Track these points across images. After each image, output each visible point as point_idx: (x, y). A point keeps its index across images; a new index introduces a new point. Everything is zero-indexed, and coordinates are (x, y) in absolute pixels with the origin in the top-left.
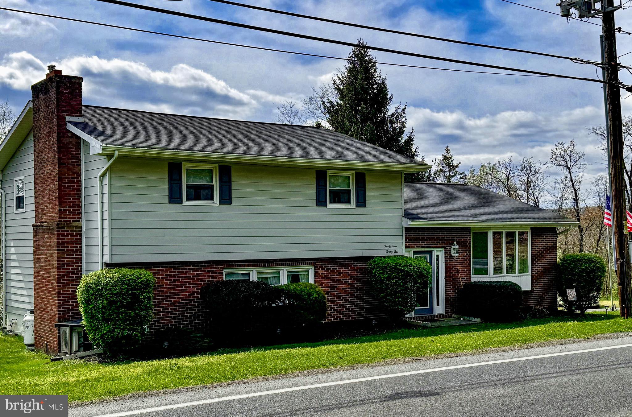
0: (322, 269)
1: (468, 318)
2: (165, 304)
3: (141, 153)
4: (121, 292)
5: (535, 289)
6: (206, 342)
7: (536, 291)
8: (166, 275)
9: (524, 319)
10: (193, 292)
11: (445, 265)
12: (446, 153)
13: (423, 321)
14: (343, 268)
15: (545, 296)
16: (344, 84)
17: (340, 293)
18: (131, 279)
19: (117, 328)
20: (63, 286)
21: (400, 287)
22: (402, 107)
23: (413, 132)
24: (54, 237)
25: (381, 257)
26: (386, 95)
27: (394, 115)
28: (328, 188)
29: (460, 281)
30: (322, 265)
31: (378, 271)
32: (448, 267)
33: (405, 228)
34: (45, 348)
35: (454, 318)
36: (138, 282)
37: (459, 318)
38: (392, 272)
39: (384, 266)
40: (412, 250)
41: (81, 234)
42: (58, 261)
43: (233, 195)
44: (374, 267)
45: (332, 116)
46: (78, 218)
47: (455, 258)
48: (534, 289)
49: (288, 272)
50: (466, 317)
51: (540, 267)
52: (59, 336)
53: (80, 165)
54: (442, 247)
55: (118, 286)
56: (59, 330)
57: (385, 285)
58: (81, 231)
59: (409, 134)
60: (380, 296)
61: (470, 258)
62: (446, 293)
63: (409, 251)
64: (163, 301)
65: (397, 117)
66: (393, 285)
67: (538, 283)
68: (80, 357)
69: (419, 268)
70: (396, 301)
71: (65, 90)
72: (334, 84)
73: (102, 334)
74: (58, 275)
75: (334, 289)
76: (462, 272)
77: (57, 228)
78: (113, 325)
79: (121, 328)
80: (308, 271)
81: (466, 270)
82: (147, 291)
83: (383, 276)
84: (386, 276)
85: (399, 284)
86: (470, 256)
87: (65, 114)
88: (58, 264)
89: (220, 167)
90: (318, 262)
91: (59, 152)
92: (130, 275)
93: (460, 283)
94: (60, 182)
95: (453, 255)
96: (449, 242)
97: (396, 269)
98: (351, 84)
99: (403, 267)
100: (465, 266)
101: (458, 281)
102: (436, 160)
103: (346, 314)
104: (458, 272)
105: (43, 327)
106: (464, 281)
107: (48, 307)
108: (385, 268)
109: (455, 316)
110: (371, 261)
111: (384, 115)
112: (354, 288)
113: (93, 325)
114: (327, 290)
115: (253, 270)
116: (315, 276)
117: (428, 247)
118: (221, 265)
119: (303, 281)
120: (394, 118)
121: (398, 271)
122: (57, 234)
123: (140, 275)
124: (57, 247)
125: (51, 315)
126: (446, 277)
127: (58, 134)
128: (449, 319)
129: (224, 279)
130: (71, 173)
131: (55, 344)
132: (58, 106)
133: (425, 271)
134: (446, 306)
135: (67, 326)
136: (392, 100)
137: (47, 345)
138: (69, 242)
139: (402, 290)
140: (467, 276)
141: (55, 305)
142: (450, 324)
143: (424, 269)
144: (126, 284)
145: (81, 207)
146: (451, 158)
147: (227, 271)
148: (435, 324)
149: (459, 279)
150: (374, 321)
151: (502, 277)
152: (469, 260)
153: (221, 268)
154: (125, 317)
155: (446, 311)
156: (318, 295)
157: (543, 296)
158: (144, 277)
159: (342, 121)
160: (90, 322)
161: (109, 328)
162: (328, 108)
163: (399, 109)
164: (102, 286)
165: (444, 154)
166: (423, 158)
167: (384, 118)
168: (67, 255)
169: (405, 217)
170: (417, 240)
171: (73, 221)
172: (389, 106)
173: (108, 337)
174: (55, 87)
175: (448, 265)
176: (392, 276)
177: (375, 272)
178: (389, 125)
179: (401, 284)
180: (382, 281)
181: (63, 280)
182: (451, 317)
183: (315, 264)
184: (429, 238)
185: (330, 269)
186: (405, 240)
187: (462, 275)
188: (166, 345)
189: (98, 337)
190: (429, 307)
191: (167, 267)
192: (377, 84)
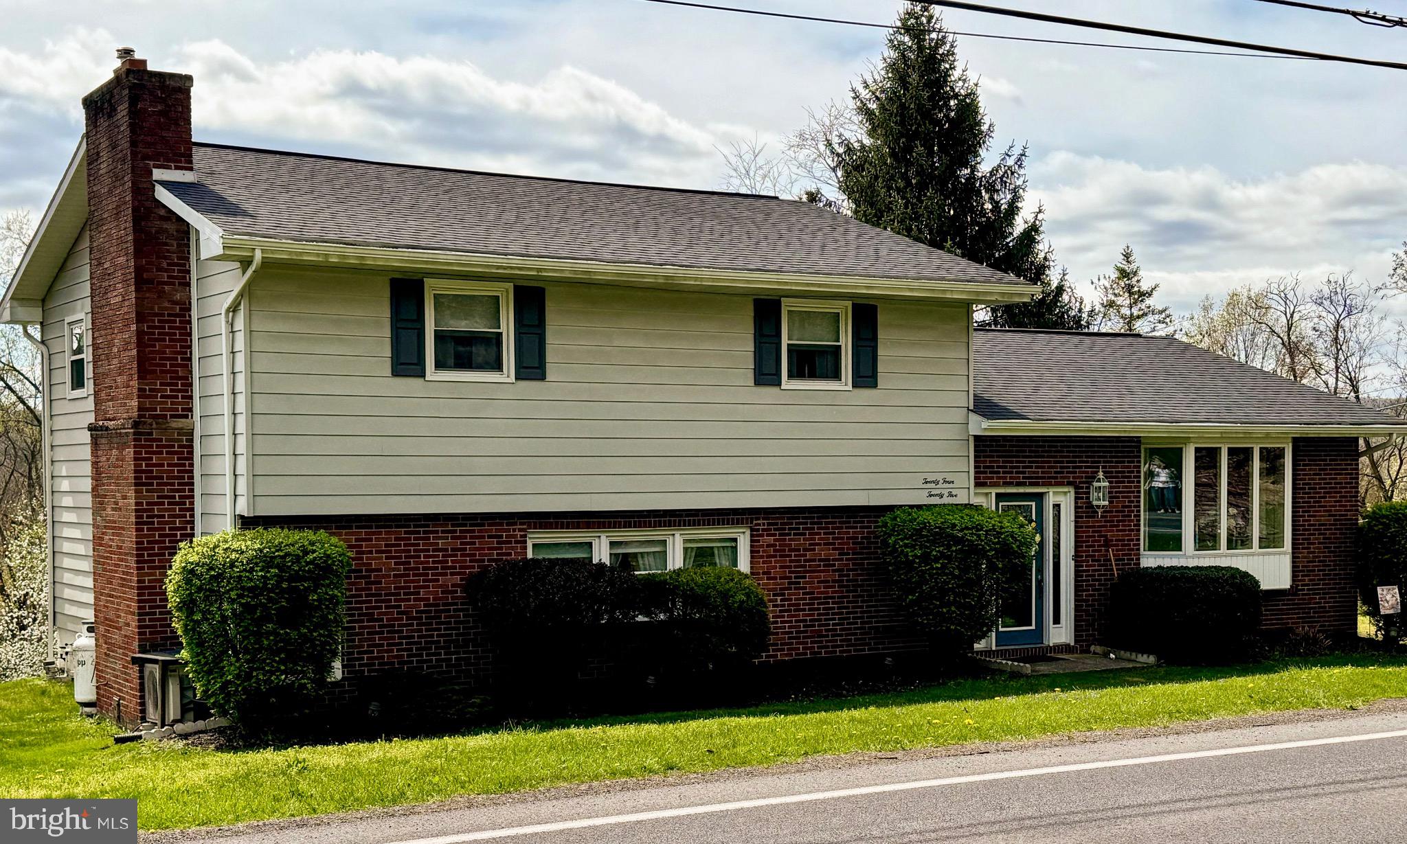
0: (768, 535)
1: (1128, 655)
2: (385, 614)
3: (318, 255)
4: (265, 584)
5: (1302, 585)
6: (473, 705)
7: (1304, 590)
8: (386, 545)
9: (1268, 658)
10: (453, 586)
11: (1076, 527)
12: (1124, 262)
13: (1013, 660)
14: (820, 534)
15: (1325, 603)
16: (877, 98)
17: (813, 593)
18: (287, 554)
19: (256, 669)
20: (149, 568)
21: (952, 579)
22: (1017, 151)
23: (1040, 211)
24: (129, 452)
25: (911, 507)
26: (979, 124)
27: (997, 171)
28: (785, 342)
29: (1111, 565)
30: (769, 524)
31: (902, 540)
32: (1084, 532)
33: (976, 437)
34: (116, 712)
35: (1095, 653)
36: (306, 562)
37: (1106, 655)
38: (934, 542)
39: (914, 529)
40: (994, 491)
41: (192, 447)
42: (136, 511)
43: (550, 357)
44: (893, 530)
45: (847, 174)
46: (183, 410)
47: (1100, 511)
48: (1298, 585)
49: (685, 541)
50: (1122, 652)
51: (1315, 534)
52: (142, 685)
53: (189, 285)
54: (1069, 484)
55: (256, 571)
56: (141, 671)
57: (917, 574)
58: (192, 440)
59: (1031, 219)
60: (905, 600)
61: (1139, 511)
62: (1076, 595)
63: (987, 494)
64: (381, 608)
65: (1003, 176)
66: (936, 574)
67: (1308, 571)
68: (180, 735)
69: (1002, 533)
70: (945, 613)
71: (151, 106)
72: (854, 98)
73: (223, 683)
74: (137, 543)
75: (799, 583)
76: (1118, 545)
77: (135, 434)
78: (247, 662)
79: (267, 668)
80: (735, 540)
81: (1128, 540)
82: (327, 582)
83: (911, 551)
84: (919, 553)
85: (951, 573)
86: (1139, 506)
87: (152, 163)
88: (137, 517)
89: (517, 289)
90: (758, 519)
91: (138, 254)
92: (287, 545)
93: (1112, 570)
94: (140, 325)
95: (1095, 503)
96: (1087, 472)
97: (942, 535)
98: (893, 98)
99: (962, 530)
100: (1125, 530)
101: (1106, 565)
102: (1099, 280)
103: (827, 641)
104: (1107, 544)
105: (111, 662)
106: (1123, 565)
107: (119, 617)
108: (918, 532)
109: (1099, 649)
110: (887, 518)
111: (972, 172)
112: (847, 581)
113: (203, 661)
114: (781, 584)
115: (599, 537)
116: (752, 552)
117: (1032, 484)
118: (521, 524)
119: (722, 561)
120: (996, 179)
121: (949, 542)
122: (135, 446)
123: (312, 544)
124: (136, 478)
125: (126, 636)
126: (1077, 557)
127: (135, 210)
128: (1081, 656)
129: (530, 555)
130: (166, 304)
131: (132, 704)
132: (133, 144)
133: (1016, 540)
134: (1076, 626)
135: (155, 662)
136: (992, 134)
137: (119, 705)
138: (163, 465)
139: (959, 586)
140: (1130, 555)
141: (133, 614)
142: (1080, 668)
143: (1012, 537)
144: (277, 567)
145: (191, 385)
146: (1135, 273)
147: (535, 538)
148: (1043, 668)
149: (1110, 560)
150: (890, 659)
151: (1215, 556)
152: (1135, 516)
153: (520, 530)
154: (276, 644)
155: (1076, 636)
156: (748, 595)
157: (1320, 603)
158: (321, 549)
159: (871, 186)
160: (198, 655)
161: (239, 668)
162: (838, 155)
163: (1010, 156)
164: (220, 569)
165: (1119, 265)
166: (1064, 275)
167: (971, 178)
168: (159, 497)
169: (974, 412)
170: (1006, 467)
171: (172, 416)
172: (985, 150)
173: (237, 689)
174: (127, 99)
175: (1082, 527)
176: (934, 553)
177: (896, 542)
178: (986, 196)
179: (957, 572)
180: (909, 565)
181: (149, 555)
182: (1089, 652)
183: (751, 523)
184: (1037, 462)
185: (790, 534)
186: (975, 467)
187: (1117, 550)
188: (373, 711)
189: (216, 690)
190: (1033, 627)
191: (390, 527)
192: (956, 96)
